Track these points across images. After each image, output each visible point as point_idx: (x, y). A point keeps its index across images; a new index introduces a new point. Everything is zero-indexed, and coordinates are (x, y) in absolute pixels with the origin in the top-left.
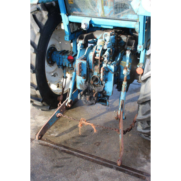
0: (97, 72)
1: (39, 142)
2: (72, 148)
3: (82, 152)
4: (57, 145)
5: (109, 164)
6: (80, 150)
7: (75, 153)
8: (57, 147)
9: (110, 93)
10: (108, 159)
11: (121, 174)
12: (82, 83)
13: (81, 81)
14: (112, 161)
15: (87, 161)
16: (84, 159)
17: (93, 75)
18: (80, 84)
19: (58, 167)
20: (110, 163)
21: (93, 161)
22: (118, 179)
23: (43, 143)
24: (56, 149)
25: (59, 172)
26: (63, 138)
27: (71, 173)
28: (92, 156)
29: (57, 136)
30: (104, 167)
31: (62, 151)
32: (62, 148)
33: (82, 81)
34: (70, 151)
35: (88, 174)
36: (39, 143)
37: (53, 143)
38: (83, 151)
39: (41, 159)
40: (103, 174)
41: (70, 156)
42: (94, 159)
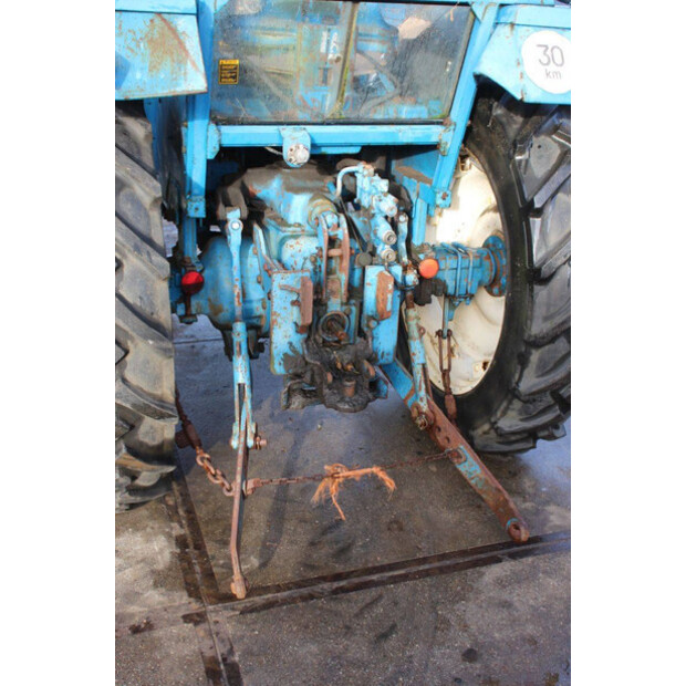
0: (339, 300)
1: (233, 609)
2: (347, 570)
3: (389, 565)
4: (299, 585)
5: (483, 556)
6: (377, 565)
7: (375, 577)
8: (304, 591)
9: (388, 354)
10: (464, 546)
11: (533, 562)
12: (294, 350)
13: (291, 344)
14: (479, 544)
15: (428, 579)
16: (415, 579)
17: (325, 312)
18: (285, 355)
19: (384, 636)
20: (481, 553)
21: (442, 570)
22: (541, 575)
23: (248, 605)
24: (311, 597)
25: (406, 645)
26: (285, 560)
27: (436, 628)
28: (424, 560)
29: (263, 565)
30: (483, 569)
31: (336, 592)
32: (326, 586)
33: (294, 343)
34: (356, 580)
35: (471, 605)
36: (238, 613)
37: (278, 589)
38: (386, 562)
39: (314, 648)
40: (501, 583)
41: (373, 592)
42: (437, 564)
